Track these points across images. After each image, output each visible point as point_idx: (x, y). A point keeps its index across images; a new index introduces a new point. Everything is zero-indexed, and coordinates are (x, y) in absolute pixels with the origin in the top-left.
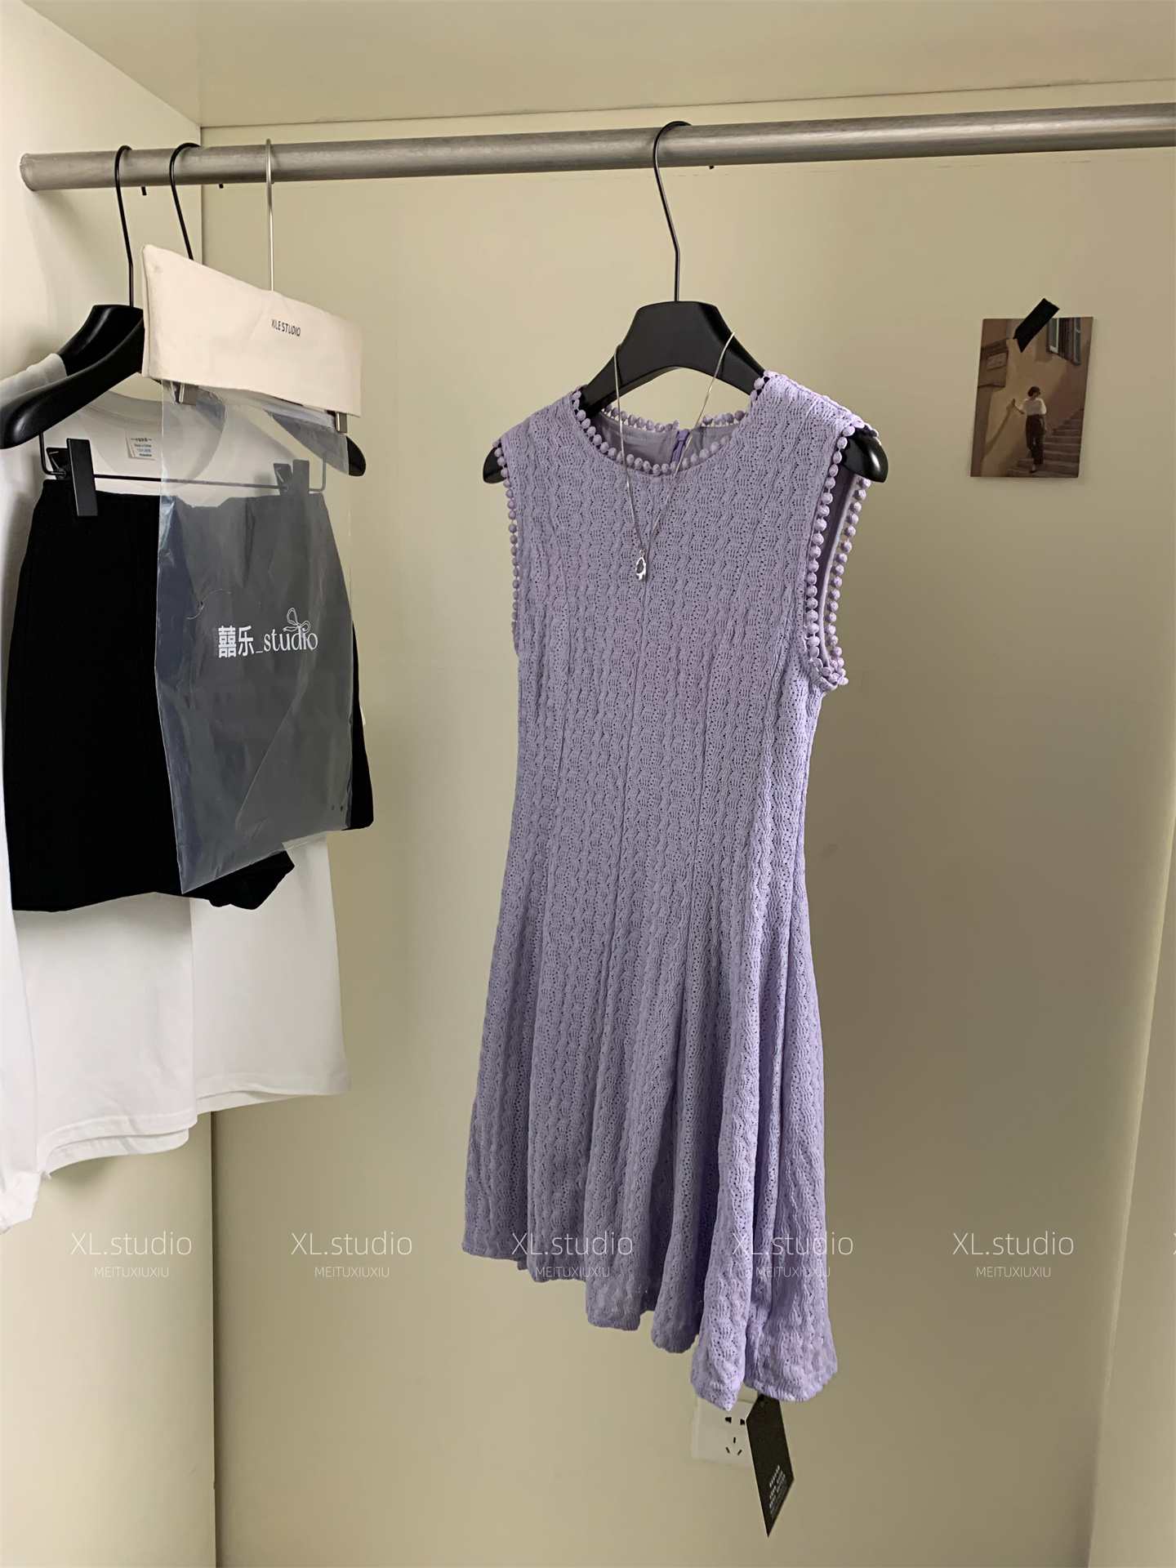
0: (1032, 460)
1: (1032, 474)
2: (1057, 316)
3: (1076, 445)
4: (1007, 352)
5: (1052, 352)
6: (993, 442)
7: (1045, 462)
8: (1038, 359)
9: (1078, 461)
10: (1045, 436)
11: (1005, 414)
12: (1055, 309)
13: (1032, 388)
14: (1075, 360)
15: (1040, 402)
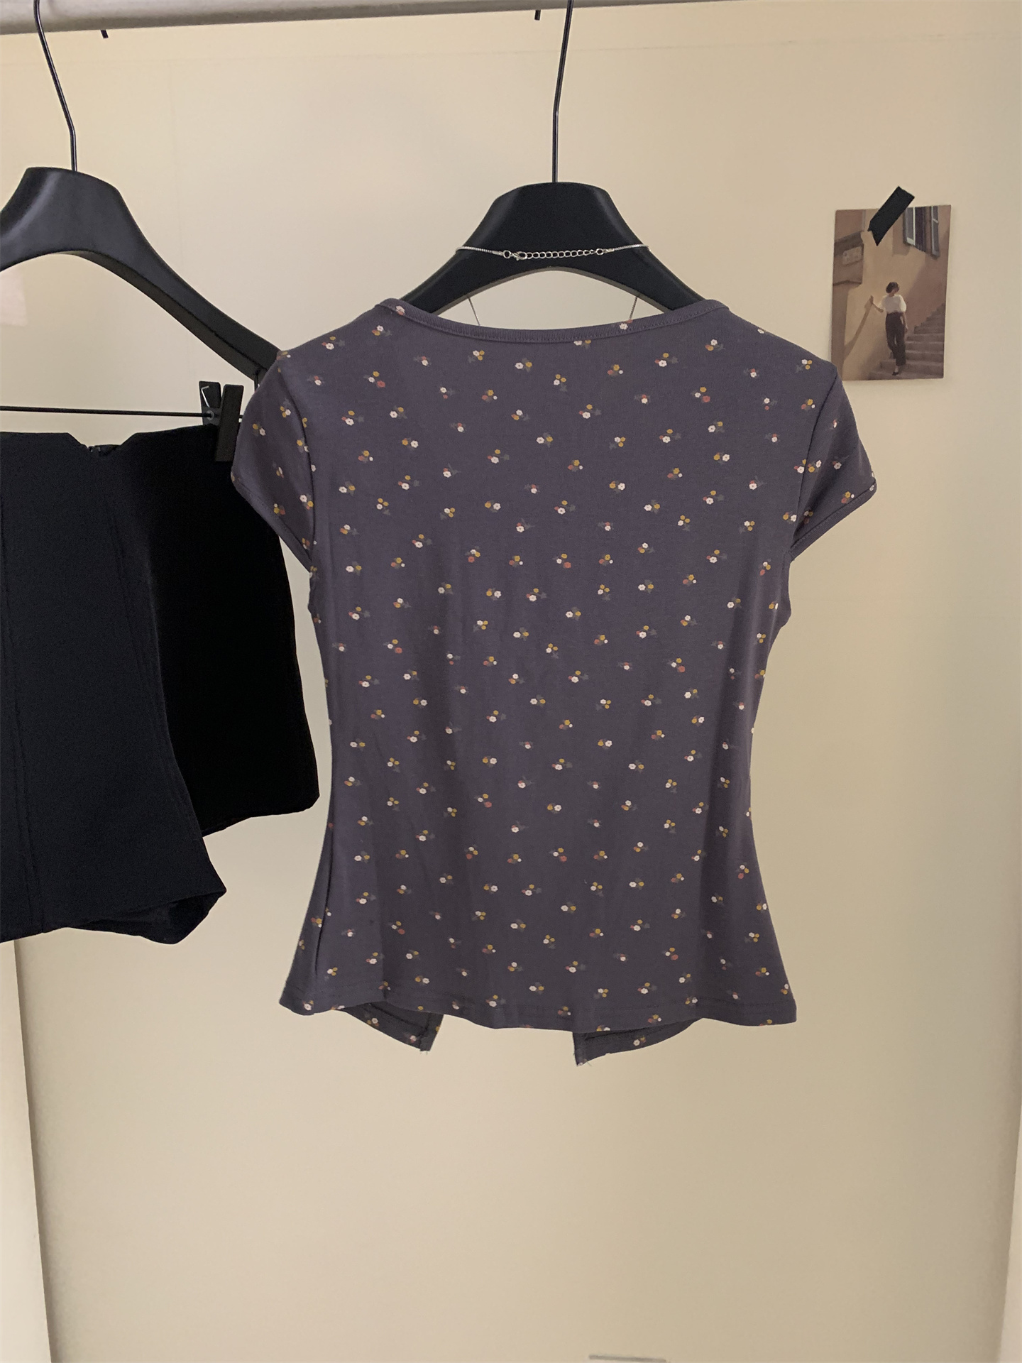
0: (894, 361)
1: (895, 376)
2: (913, 205)
3: (940, 343)
4: (863, 246)
5: (909, 245)
6: (852, 344)
7: (908, 362)
8: (895, 252)
9: (942, 361)
10: (906, 335)
11: (864, 313)
12: (910, 198)
13: (890, 284)
14: (934, 252)
15: (900, 301)
